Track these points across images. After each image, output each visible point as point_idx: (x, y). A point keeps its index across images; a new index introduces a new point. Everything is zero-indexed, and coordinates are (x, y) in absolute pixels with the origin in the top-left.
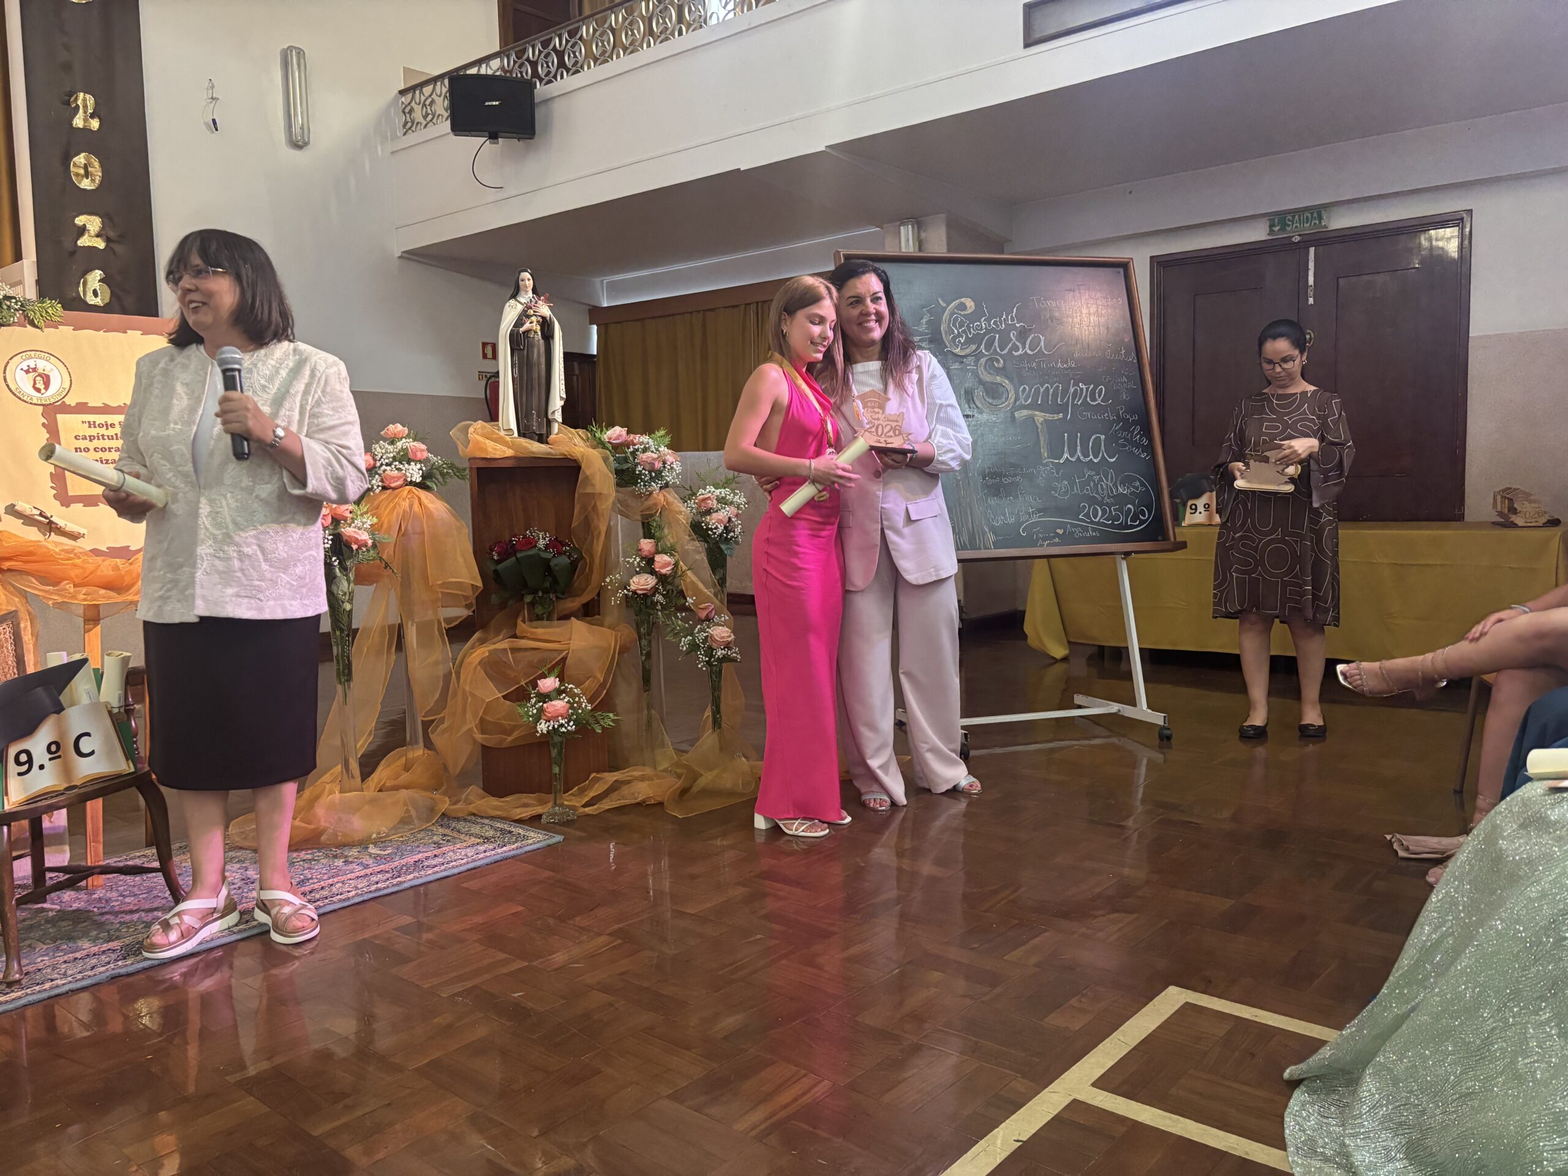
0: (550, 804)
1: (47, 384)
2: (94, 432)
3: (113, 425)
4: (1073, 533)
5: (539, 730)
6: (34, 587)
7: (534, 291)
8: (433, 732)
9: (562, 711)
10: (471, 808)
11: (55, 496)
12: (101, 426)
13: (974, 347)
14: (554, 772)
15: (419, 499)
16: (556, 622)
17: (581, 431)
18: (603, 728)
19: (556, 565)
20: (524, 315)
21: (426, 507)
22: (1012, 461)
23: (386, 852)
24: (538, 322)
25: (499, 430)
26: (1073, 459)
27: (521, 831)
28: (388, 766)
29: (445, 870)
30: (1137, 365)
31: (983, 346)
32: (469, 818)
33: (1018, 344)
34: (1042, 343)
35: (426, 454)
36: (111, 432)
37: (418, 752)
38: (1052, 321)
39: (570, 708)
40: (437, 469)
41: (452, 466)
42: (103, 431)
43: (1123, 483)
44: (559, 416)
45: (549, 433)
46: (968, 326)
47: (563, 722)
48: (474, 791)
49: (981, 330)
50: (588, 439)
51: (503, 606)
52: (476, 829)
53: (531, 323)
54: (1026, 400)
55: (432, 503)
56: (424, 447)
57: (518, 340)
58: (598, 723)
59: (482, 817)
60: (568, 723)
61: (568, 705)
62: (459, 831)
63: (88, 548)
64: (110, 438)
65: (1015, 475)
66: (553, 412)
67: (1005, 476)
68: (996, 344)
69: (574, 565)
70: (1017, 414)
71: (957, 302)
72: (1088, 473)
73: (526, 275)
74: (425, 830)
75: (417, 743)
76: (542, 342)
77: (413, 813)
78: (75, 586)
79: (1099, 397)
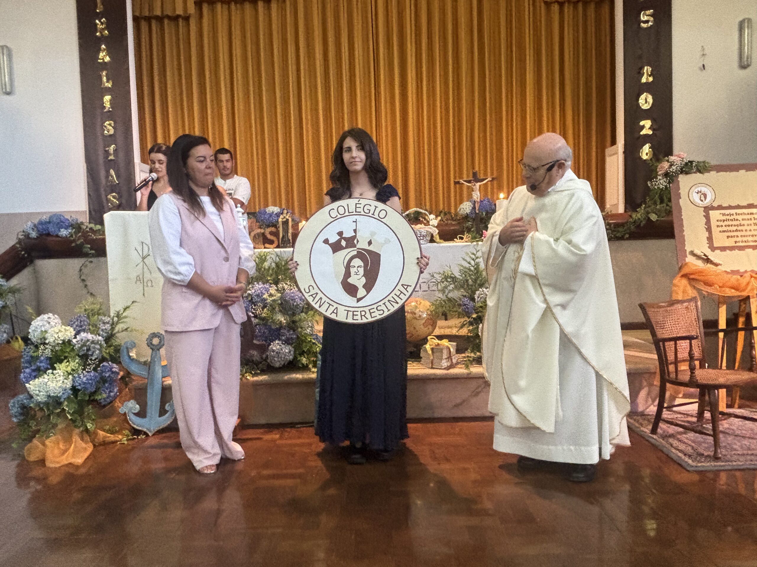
1: (705, 198)
2: (725, 218)
3: (733, 215)
6: (701, 286)
11: (709, 247)
12: (728, 215)
36: (732, 217)
42: (728, 217)
63: (724, 270)
64: (732, 220)
78: (720, 287)
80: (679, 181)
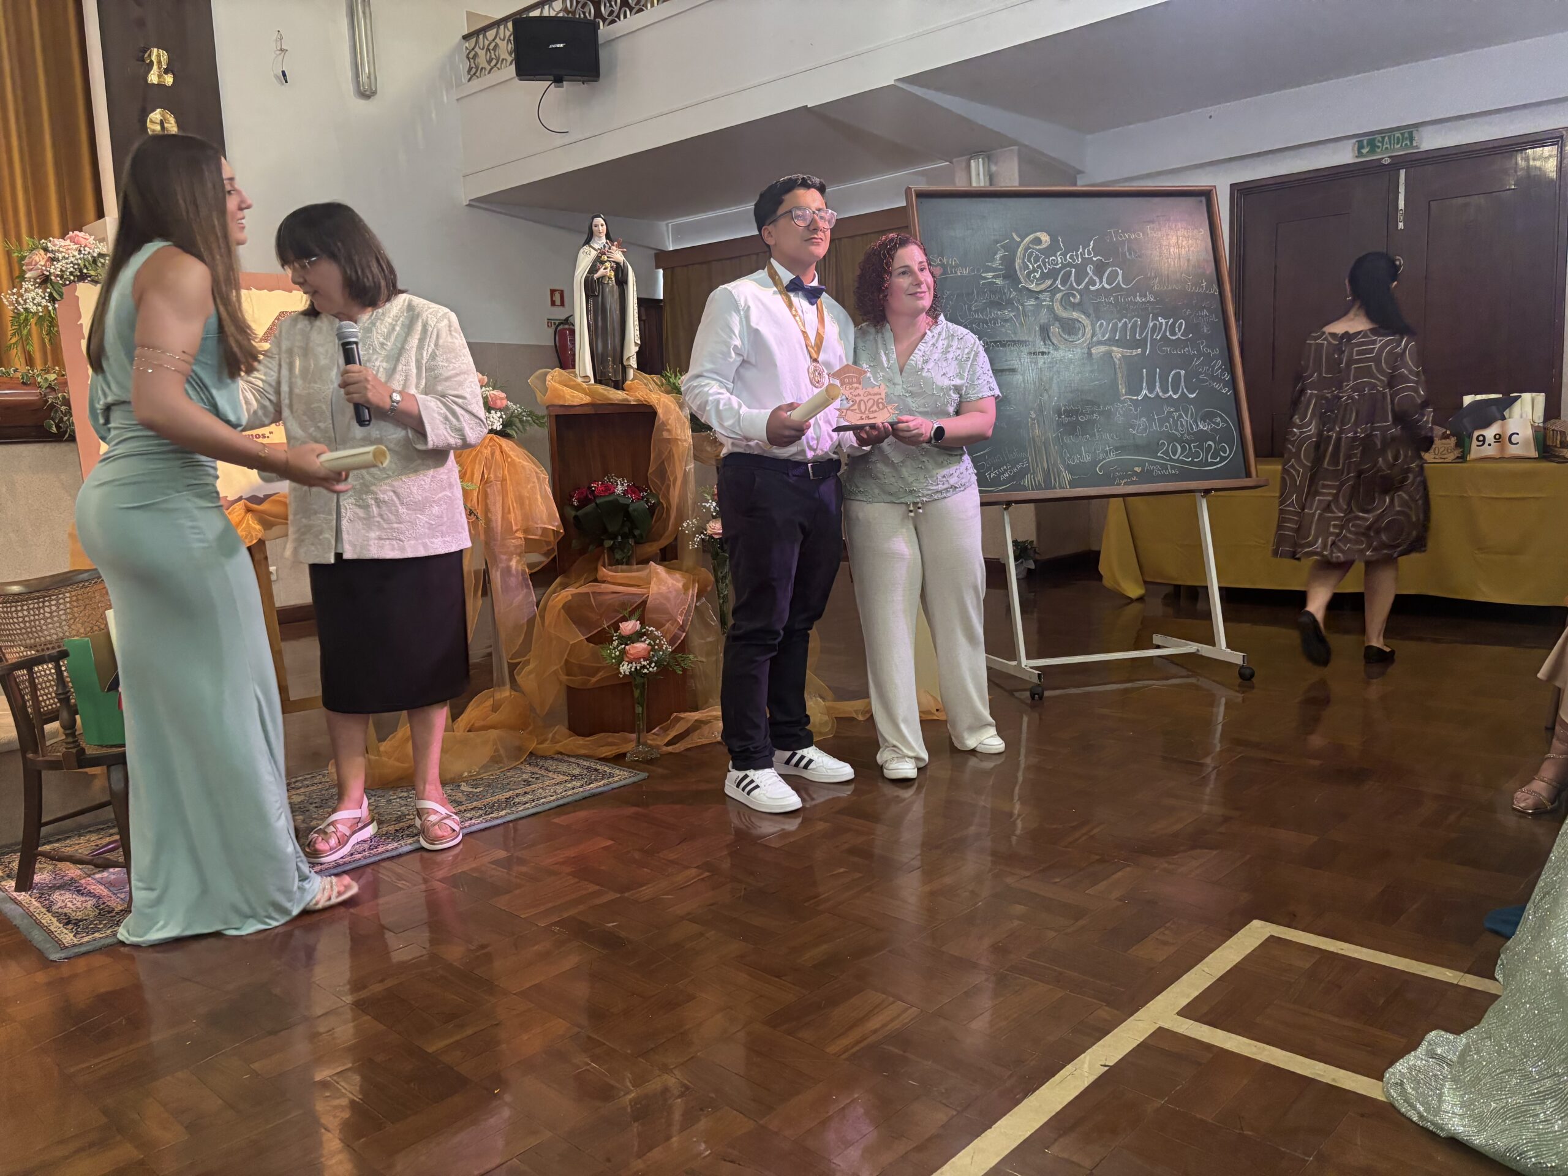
0: (633, 745)
4: (1150, 472)
5: (622, 671)
7: (608, 236)
8: (519, 674)
9: (644, 653)
10: (558, 747)
13: (1049, 282)
14: (637, 712)
15: (501, 446)
16: (635, 567)
17: (655, 377)
18: (684, 670)
19: (634, 510)
20: (598, 262)
21: (508, 456)
22: (1089, 398)
23: (478, 790)
24: (612, 267)
25: (576, 376)
26: (1152, 396)
27: (606, 768)
28: (478, 706)
29: (536, 806)
30: (1218, 297)
31: (1058, 282)
32: (556, 756)
33: (1095, 278)
34: (1120, 278)
35: (505, 402)
37: (505, 693)
38: (1130, 254)
39: (651, 650)
40: (516, 417)
41: (531, 414)
43: (1203, 419)
44: (633, 363)
45: (624, 379)
46: (1044, 263)
47: (645, 663)
48: (562, 729)
49: (1057, 264)
50: (662, 385)
51: (582, 552)
52: (563, 767)
53: (605, 269)
54: (1104, 336)
55: (513, 450)
56: (503, 395)
57: (592, 287)
58: (679, 664)
59: (569, 756)
60: (650, 664)
61: (650, 647)
62: (547, 769)
65: (1092, 413)
66: (629, 358)
67: (1082, 414)
68: (1072, 278)
69: (652, 509)
70: (1093, 351)
71: (1031, 237)
72: (1167, 409)
73: (599, 221)
74: (515, 768)
75: (504, 684)
76: (616, 287)
77: (502, 751)
79: (1179, 331)
80: (77, 298)
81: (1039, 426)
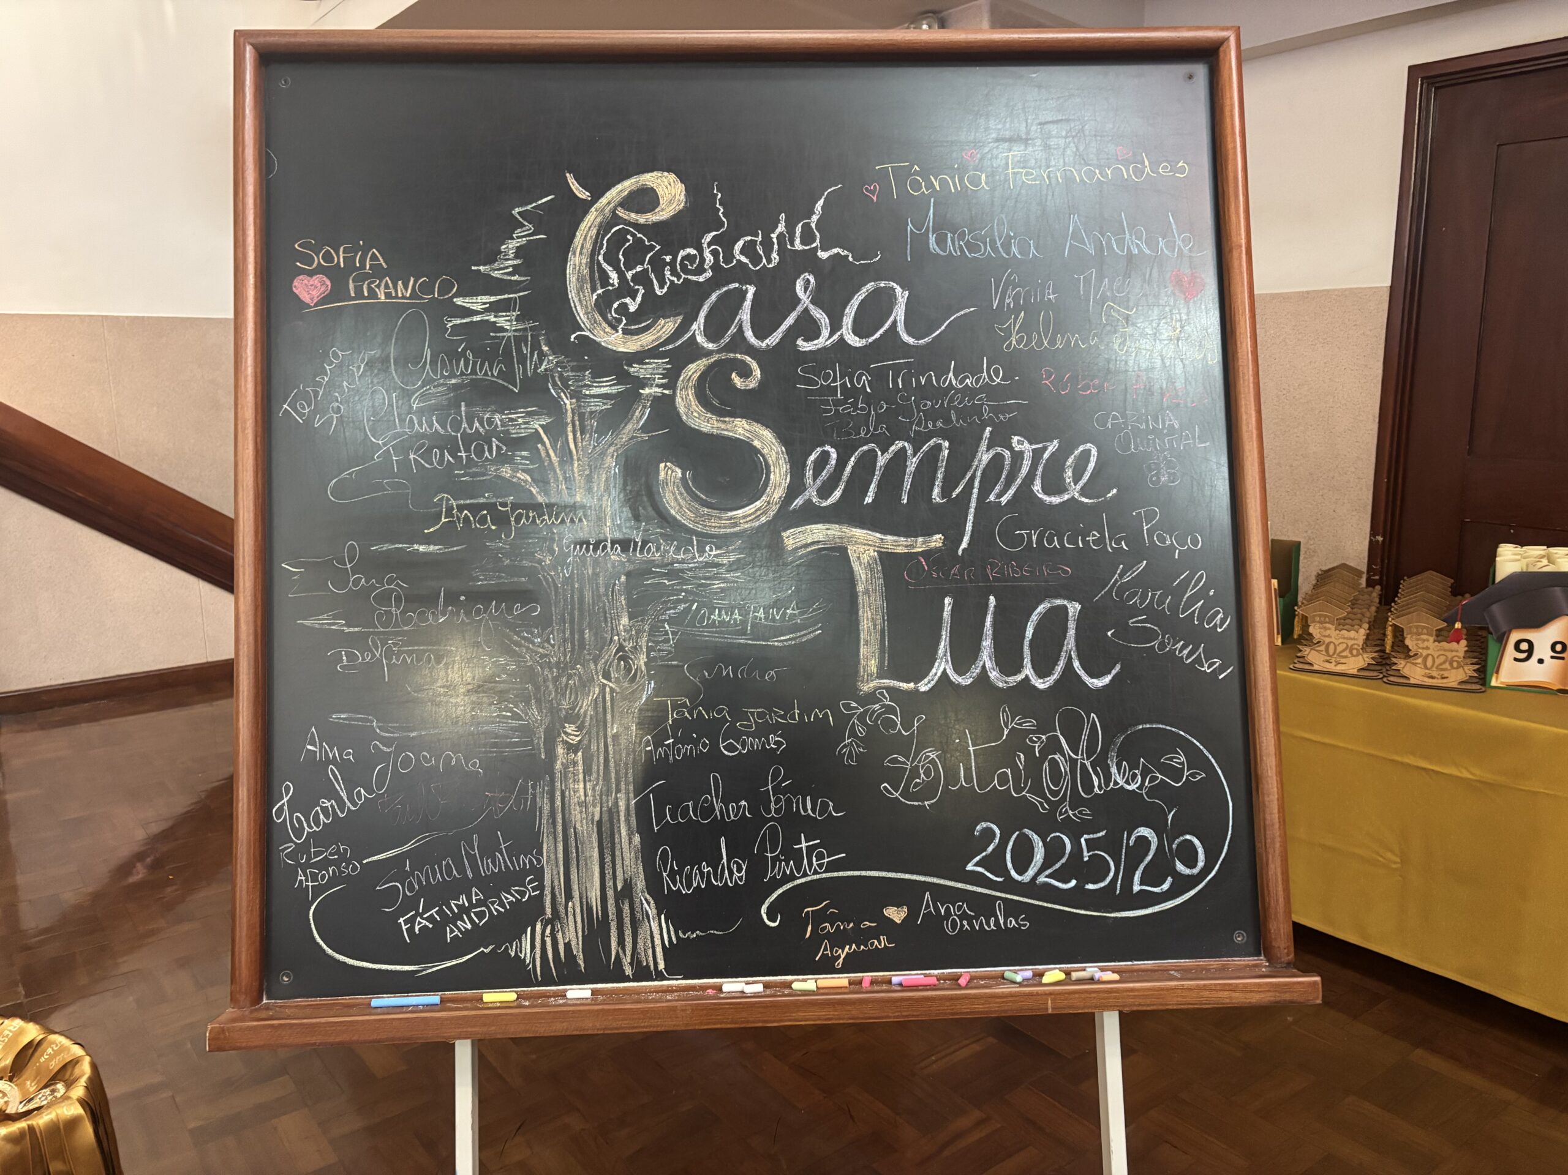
4: (940, 919)
26: (965, 681)
31: (698, 326)
33: (817, 314)
34: (899, 313)
43: (1128, 756)
49: (700, 270)
54: (824, 492)
65: (763, 731)
67: (733, 733)
68: (745, 315)
70: (789, 539)
71: (630, 183)
72: (1009, 723)
79: (1076, 478)
81: (587, 772)
